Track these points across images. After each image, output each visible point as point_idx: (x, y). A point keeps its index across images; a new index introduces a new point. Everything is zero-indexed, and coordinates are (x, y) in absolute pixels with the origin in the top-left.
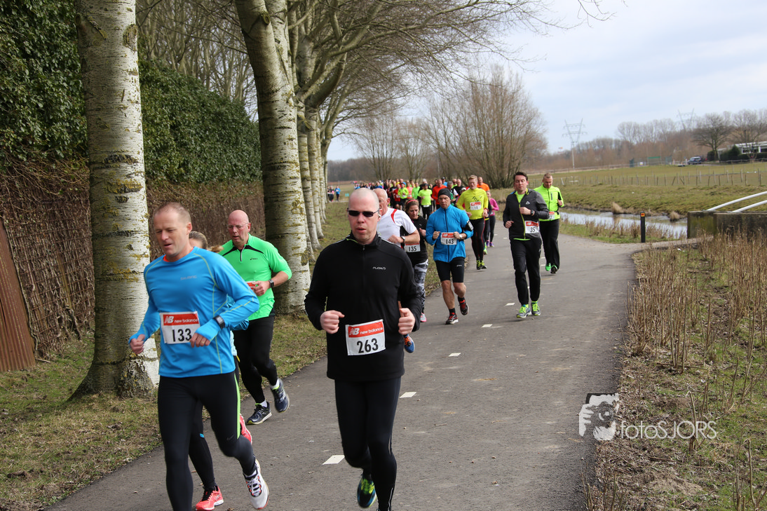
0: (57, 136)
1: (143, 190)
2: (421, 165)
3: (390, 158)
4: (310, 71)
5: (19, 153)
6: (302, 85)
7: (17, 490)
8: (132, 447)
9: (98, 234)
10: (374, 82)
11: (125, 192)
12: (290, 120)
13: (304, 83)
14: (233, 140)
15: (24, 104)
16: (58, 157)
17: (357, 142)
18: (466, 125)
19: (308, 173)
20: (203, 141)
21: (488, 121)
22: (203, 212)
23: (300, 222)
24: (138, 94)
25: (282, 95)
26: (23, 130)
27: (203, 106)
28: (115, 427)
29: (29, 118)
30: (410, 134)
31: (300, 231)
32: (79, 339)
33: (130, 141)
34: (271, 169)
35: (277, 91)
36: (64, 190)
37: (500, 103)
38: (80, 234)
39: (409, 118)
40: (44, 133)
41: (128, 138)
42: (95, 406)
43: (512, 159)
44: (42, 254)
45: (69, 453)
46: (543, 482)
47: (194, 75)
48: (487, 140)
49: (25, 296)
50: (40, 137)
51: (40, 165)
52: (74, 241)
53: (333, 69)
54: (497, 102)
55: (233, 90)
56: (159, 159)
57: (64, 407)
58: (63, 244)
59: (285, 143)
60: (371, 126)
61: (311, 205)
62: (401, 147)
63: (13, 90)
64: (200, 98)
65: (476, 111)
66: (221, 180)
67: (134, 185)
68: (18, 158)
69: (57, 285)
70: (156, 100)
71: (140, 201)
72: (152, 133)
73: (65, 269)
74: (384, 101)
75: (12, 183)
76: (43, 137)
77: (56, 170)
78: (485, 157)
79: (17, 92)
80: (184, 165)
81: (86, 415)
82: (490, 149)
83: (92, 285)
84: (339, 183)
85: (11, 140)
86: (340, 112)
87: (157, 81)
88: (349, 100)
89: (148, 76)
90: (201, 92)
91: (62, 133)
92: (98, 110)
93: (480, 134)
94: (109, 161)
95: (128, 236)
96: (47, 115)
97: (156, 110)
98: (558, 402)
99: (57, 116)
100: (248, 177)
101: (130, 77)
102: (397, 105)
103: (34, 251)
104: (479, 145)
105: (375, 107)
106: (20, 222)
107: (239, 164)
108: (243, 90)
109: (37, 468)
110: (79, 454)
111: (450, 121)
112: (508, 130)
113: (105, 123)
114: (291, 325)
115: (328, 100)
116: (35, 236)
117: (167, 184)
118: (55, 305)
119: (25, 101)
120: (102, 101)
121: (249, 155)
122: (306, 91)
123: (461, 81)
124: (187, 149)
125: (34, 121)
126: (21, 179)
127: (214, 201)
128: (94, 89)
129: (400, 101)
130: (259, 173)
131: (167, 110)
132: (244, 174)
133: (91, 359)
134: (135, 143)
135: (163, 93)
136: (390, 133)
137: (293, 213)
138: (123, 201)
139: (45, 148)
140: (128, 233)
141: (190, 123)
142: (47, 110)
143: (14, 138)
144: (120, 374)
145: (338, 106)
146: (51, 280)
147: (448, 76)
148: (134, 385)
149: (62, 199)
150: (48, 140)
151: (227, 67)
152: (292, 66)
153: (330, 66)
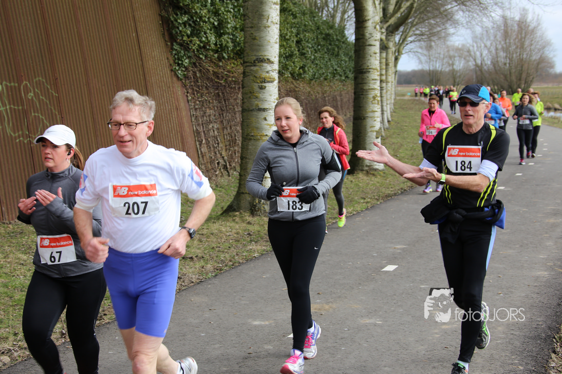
0: (224, 43)
1: (276, 82)
2: (462, 76)
3: (441, 71)
4: (391, 8)
5: (200, 54)
6: (385, 17)
7: (187, 267)
8: (259, 247)
9: (245, 109)
10: (434, 17)
11: (265, 83)
12: (376, 40)
13: (386, 16)
14: (336, 53)
15: (206, 22)
16: (224, 58)
17: (419, 58)
18: (497, 49)
19: (384, 78)
20: (316, 52)
21: (514, 47)
22: (312, 100)
23: (376, 110)
24: (278, 18)
25: (372, 23)
26: (204, 39)
27: (318, 29)
28: (249, 234)
29: (208, 31)
30: (456, 55)
31: (376, 116)
32: (229, 176)
33: (270, 49)
34: (360, 73)
35: (368, 20)
36: (226, 79)
37: (523, 35)
38: (234, 109)
39: (457, 44)
40: (217, 42)
41: (269, 47)
42: (237, 219)
43: (528, 75)
44: (210, 120)
45: (219, 247)
46: (535, 296)
47: (314, 8)
48: (511, 60)
49: (198, 146)
50: (214, 44)
51: (213, 62)
52: (230, 113)
53: (407, 7)
54: (521, 34)
55: (338, 20)
56: (287, 63)
57: (218, 218)
58: (223, 115)
59: (371, 56)
60: (429, 48)
61: (384, 99)
62: (449, 63)
63: (200, 12)
64: (316, 23)
65: (506, 40)
66: (326, 79)
67: (271, 78)
68: (199, 57)
69: (218, 141)
70: (288, 23)
71: (273, 89)
72: (284, 45)
73: (223, 130)
74: (440, 31)
75: (195, 73)
76: (216, 44)
77: (222, 66)
78: (508, 73)
79: (202, 14)
80: (302, 68)
81: (231, 225)
82: (513, 67)
83: (239, 142)
84: (404, 85)
85: (197, 45)
86: (410, 37)
87: (290, 11)
88: (417, 29)
89: (284, 8)
90: (318, 20)
91: (228, 42)
92: (252, 27)
93: (506, 57)
94: (256, 62)
95: (264, 111)
96: (219, 30)
97: (287, 29)
98: (549, 243)
99: (226, 31)
100: (343, 78)
101: (274, 6)
102: (449, 34)
103: (205, 118)
104: (505, 64)
105: (433, 34)
106: (198, 98)
107: (338, 69)
108: (345, 19)
109: (200, 255)
110: (226, 249)
111: (486, 46)
112: (527, 54)
113: (255, 36)
114: (365, 178)
115: (401, 29)
116: (206, 108)
117: (291, 79)
118: (216, 153)
119: (207, 20)
120: (255, 22)
121: (346, 63)
122: (387, 22)
123: (497, 18)
124: (306, 57)
125: (211, 34)
126: (200, 71)
127: (320, 93)
128: (250, 14)
129: (452, 31)
130: (351, 76)
131: (294, 31)
132: (341, 76)
133: (236, 190)
134: (273, 51)
135: (293, 19)
136: (442, 53)
137: (373, 104)
138: (262, 88)
139: (216, 52)
140: (264, 110)
141: (308, 40)
142: (220, 27)
143: (198, 44)
144: (253, 200)
145: (408, 33)
146: (214, 137)
147: (488, 15)
148: (262, 208)
149: (225, 86)
150: (219, 46)
151: (336, 4)
152: (380, 4)
153: (405, 6)
